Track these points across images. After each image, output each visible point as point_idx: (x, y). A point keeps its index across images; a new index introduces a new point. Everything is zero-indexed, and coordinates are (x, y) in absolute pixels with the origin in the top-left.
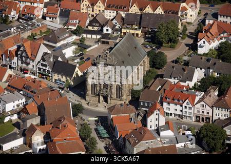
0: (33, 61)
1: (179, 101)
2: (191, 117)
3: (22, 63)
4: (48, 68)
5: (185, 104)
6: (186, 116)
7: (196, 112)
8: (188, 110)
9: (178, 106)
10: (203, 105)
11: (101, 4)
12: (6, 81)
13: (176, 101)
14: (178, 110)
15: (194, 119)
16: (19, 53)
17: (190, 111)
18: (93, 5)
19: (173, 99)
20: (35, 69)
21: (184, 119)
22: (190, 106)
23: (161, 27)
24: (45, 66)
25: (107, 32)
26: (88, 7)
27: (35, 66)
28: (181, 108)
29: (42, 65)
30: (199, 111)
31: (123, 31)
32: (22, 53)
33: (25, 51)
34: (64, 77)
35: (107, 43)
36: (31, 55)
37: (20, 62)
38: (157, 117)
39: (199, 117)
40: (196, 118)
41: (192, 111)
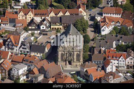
0: (16, 47)
1: (116, 58)
2: (124, 66)
3: (8, 49)
4: (27, 50)
5: (120, 59)
6: (121, 66)
7: (127, 63)
8: (122, 63)
9: (116, 61)
10: (131, 58)
11: (31, 14)
12: (10, 59)
13: (114, 58)
14: (116, 63)
15: (126, 67)
16: (7, 43)
17: (124, 63)
18: (26, 15)
19: (113, 57)
20: (18, 52)
21: (120, 68)
22: (124, 60)
23: (78, 22)
24: (26, 49)
25: (43, 29)
26: (23, 16)
27: (18, 50)
28: (117, 62)
29: (23, 48)
30: (129, 63)
31: (52, 27)
32: (9, 43)
33: (11, 41)
34: (39, 54)
35: (46, 34)
36: (15, 43)
37: (7, 49)
38: (111, 67)
39: (129, 66)
40: (127, 67)
41: (125, 63)
